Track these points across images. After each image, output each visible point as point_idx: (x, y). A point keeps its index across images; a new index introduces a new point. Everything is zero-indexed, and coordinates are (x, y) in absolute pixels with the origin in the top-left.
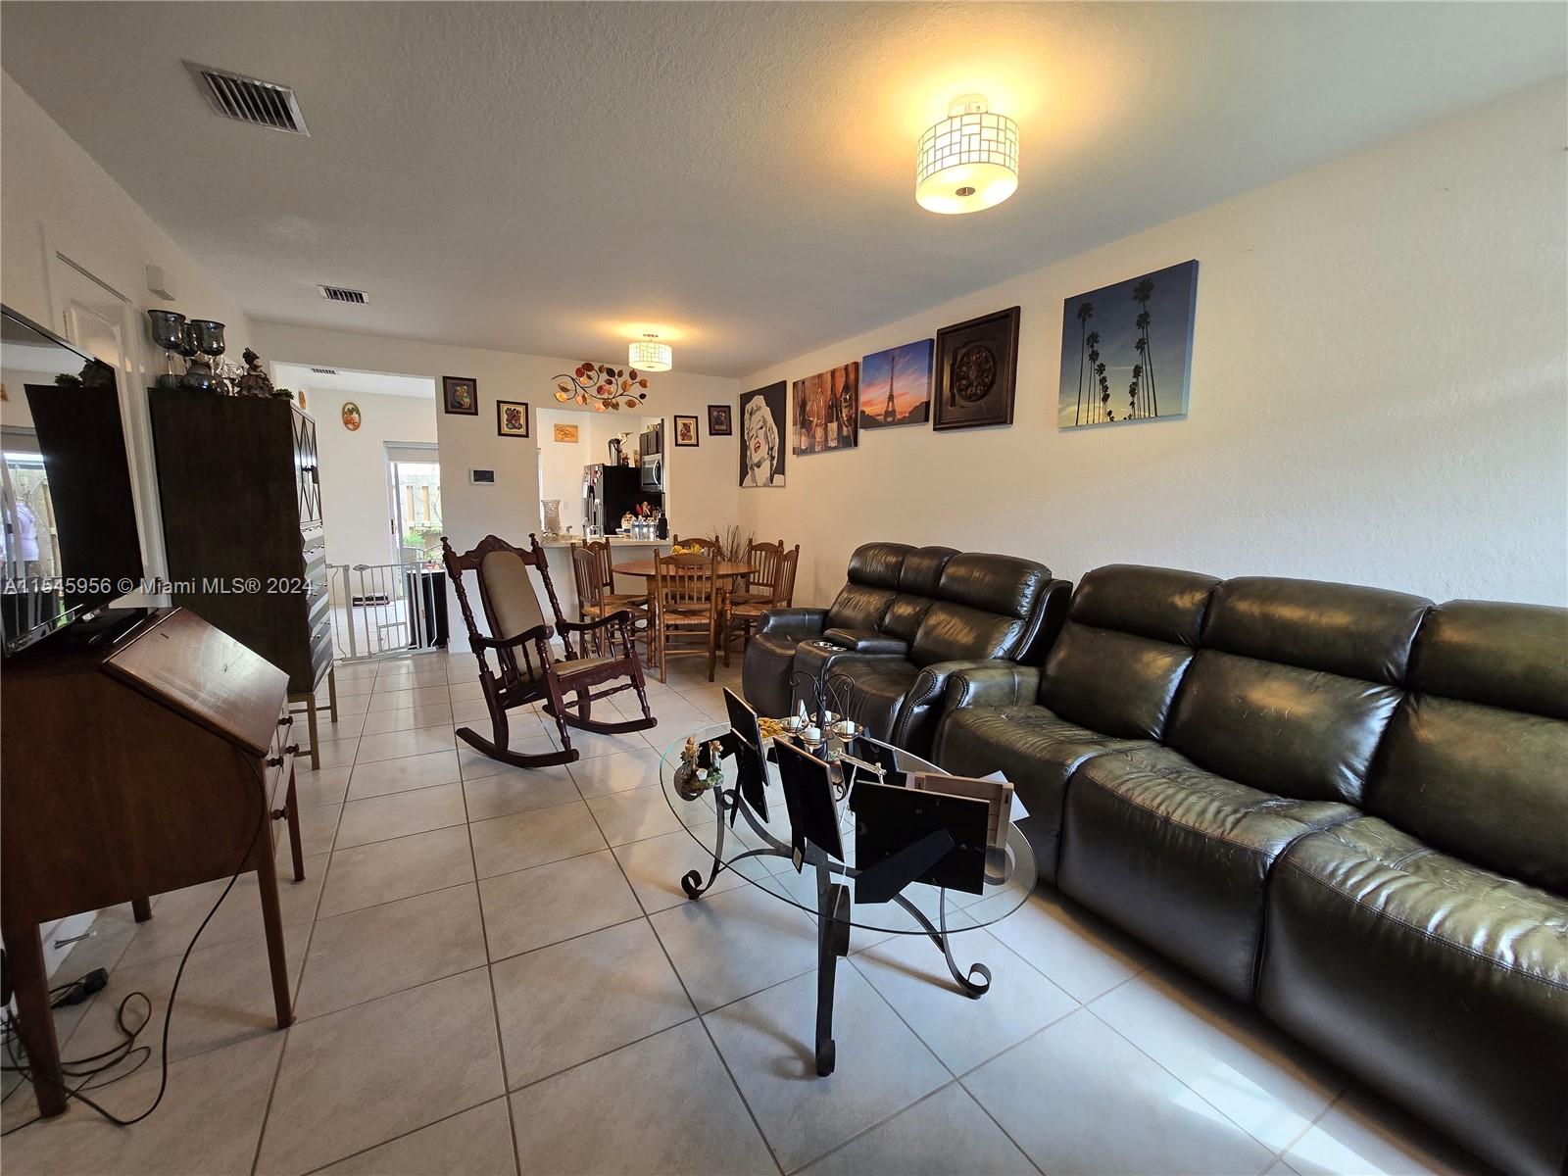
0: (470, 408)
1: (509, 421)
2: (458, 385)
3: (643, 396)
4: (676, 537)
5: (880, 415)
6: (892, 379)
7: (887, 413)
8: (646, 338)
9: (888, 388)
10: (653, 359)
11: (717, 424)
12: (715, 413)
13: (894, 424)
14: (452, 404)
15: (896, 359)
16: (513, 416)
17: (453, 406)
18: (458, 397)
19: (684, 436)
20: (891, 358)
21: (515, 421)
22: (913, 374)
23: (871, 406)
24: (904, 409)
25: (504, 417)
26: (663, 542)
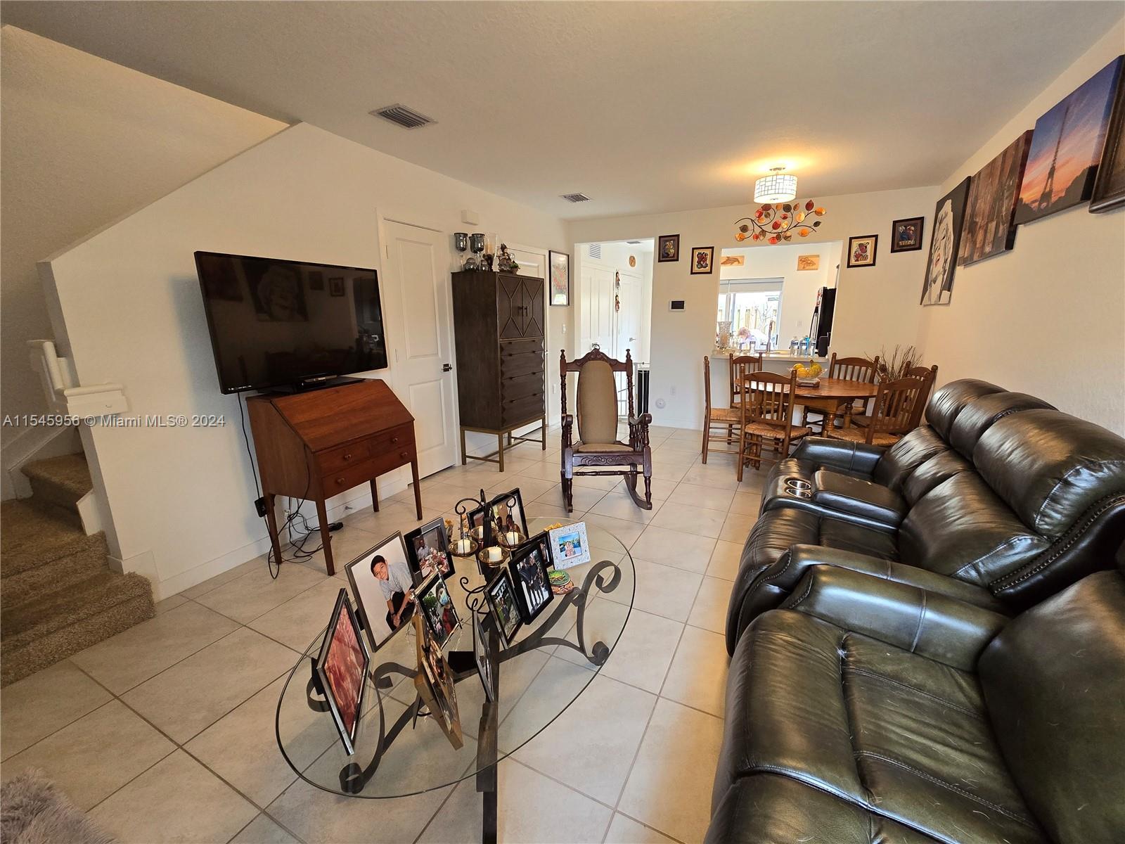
0: (674, 256)
1: (699, 262)
2: (667, 241)
3: (817, 224)
4: (834, 355)
6: (1059, 143)
8: (775, 172)
10: (770, 192)
11: (903, 239)
12: (901, 229)
14: (663, 255)
15: (1070, 109)
16: (702, 258)
17: (663, 257)
18: (667, 250)
19: (858, 257)
20: (1065, 111)
21: (704, 261)
24: (1061, 187)
25: (696, 259)
26: (821, 360)
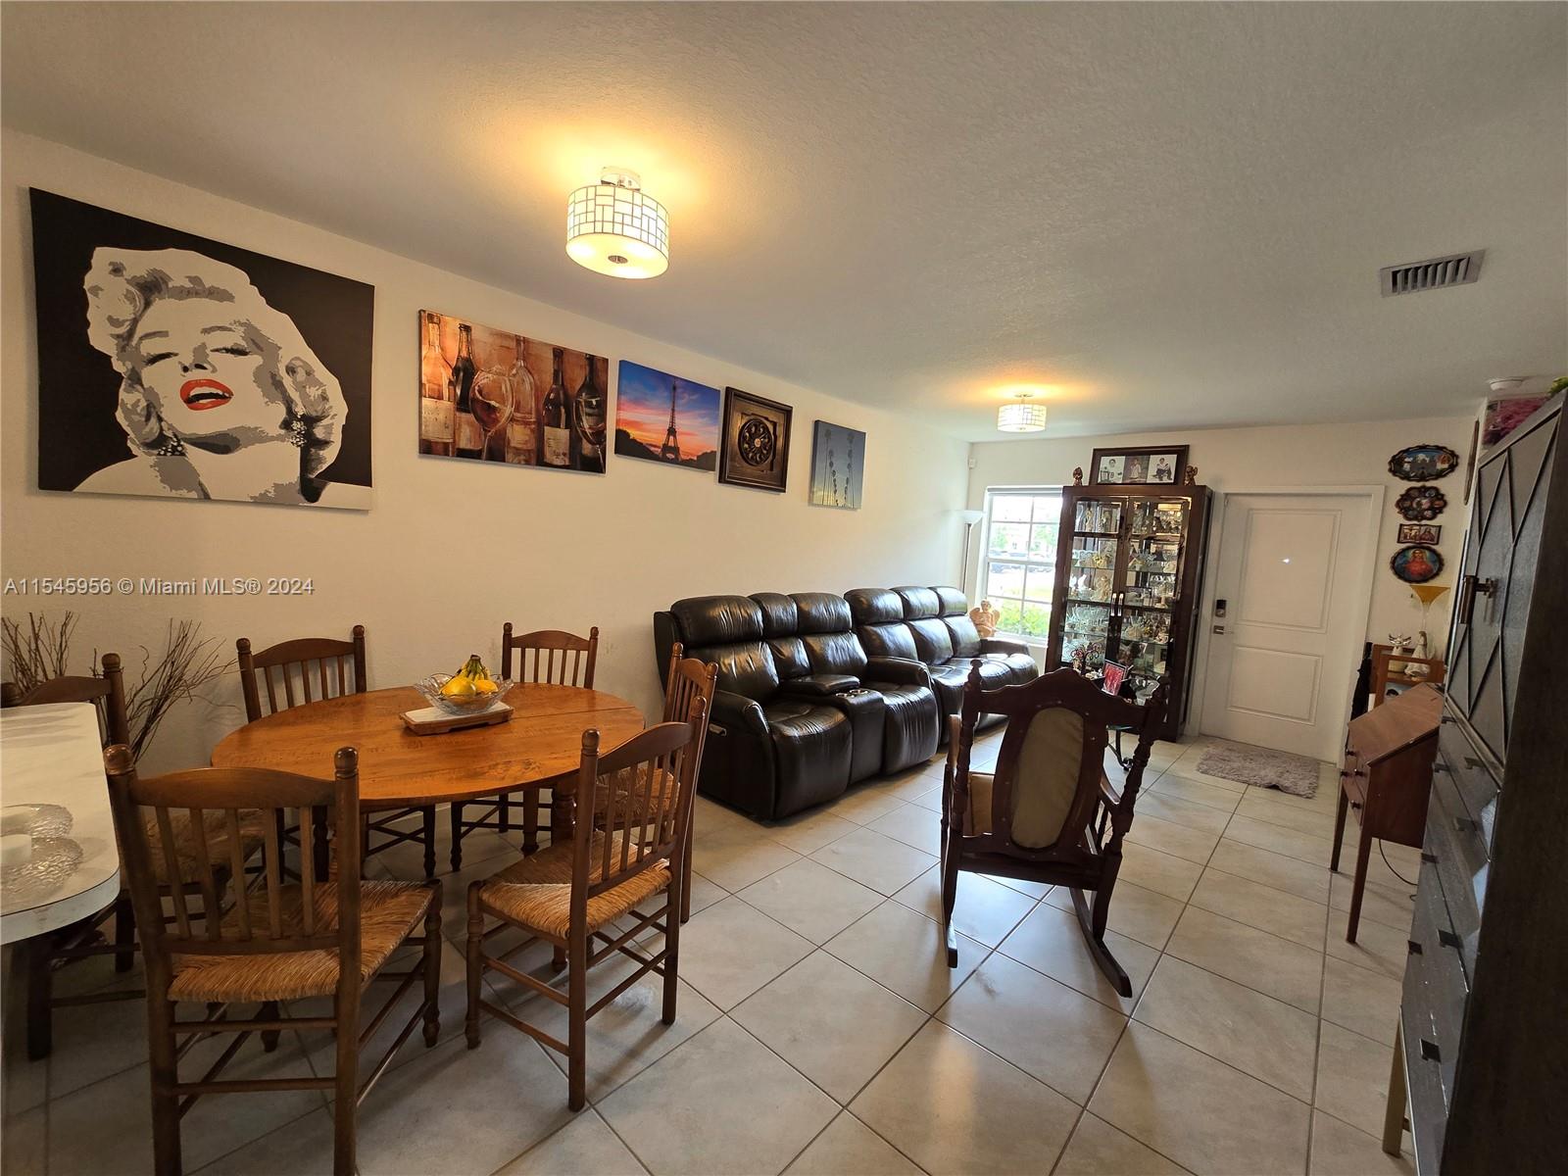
5: (655, 446)
6: (673, 410)
7: (666, 448)
9: (668, 419)
13: (677, 461)
15: (679, 391)
20: (672, 387)
22: (703, 417)
23: (639, 430)
24: (692, 452)
